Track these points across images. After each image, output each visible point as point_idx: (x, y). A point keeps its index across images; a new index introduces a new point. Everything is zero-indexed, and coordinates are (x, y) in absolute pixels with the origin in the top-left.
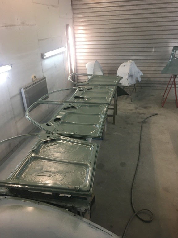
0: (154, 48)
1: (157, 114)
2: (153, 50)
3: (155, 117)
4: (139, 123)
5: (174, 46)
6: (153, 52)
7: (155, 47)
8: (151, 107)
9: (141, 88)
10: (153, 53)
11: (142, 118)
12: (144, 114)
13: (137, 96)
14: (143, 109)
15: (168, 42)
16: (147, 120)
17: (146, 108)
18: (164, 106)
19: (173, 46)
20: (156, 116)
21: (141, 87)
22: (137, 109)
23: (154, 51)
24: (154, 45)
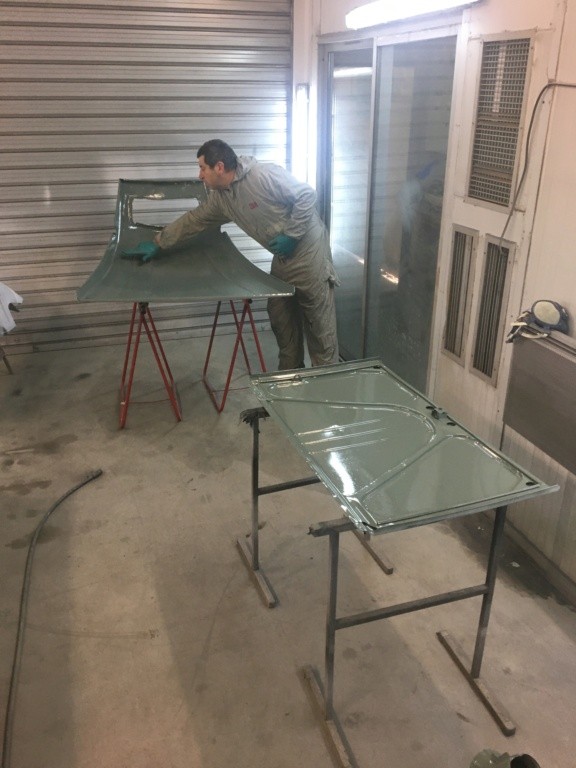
0: (47, 187)
1: (99, 475)
2: (47, 194)
3: (89, 490)
4: (16, 544)
5: (122, 181)
6: (48, 203)
7: (50, 184)
8: (73, 438)
9: (36, 350)
10: (47, 207)
11: (32, 513)
12: (44, 484)
13: (17, 393)
14: (39, 457)
15: (99, 162)
16: (53, 521)
17: (50, 448)
18: (130, 421)
19: (118, 178)
20: (97, 483)
21: (34, 344)
22: (10, 463)
23: (52, 200)
24: (45, 176)
